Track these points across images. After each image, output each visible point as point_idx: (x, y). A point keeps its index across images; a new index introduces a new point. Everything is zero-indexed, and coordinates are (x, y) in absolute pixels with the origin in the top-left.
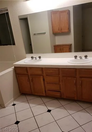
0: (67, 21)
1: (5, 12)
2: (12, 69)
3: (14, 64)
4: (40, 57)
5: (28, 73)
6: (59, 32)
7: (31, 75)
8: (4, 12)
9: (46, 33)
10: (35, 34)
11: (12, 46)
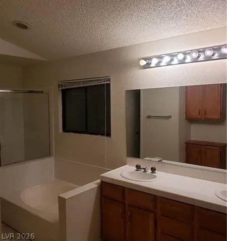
0: (219, 99)
1: (105, 83)
2: (97, 186)
3: (103, 175)
4: (153, 170)
5: (125, 199)
6: (200, 117)
7: (129, 205)
8: (103, 83)
9: (171, 117)
10: (149, 117)
11: (105, 137)
